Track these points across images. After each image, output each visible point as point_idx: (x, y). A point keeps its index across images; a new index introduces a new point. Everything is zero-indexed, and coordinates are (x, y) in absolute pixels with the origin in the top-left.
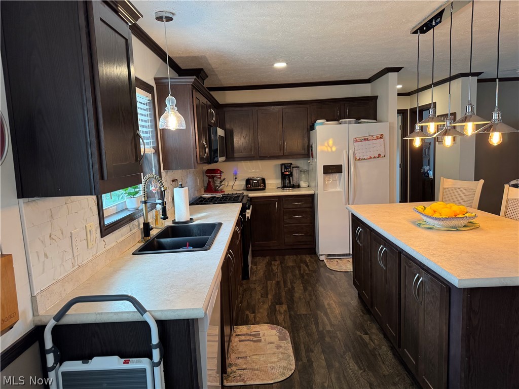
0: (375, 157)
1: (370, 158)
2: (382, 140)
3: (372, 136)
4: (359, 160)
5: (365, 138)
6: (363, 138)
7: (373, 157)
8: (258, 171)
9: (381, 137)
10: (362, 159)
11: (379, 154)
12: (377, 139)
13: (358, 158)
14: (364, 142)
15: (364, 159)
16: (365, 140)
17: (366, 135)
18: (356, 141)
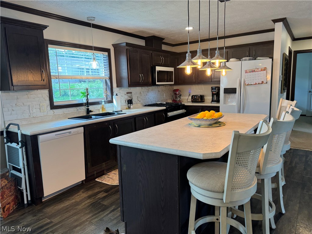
0: (259, 84)
1: (256, 84)
2: (265, 71)
3: (258, 69)
4: (248, 85)
5: (253, 70)
6: (251, 70)
7: (258, 83)
8: (202, 91)
9: (265, 69)
10: (250, 85)
11: (262, 82)
12: (261, 71)
13: (247, 84)
14: (252, 73)
15: (251, 85)
16: (252, 71)
17: (253, 68)
18: (246, 72)
